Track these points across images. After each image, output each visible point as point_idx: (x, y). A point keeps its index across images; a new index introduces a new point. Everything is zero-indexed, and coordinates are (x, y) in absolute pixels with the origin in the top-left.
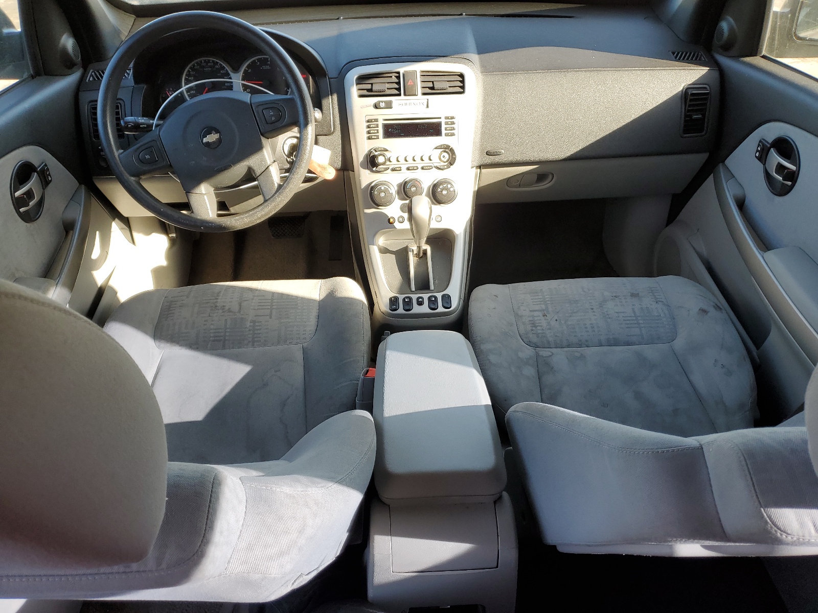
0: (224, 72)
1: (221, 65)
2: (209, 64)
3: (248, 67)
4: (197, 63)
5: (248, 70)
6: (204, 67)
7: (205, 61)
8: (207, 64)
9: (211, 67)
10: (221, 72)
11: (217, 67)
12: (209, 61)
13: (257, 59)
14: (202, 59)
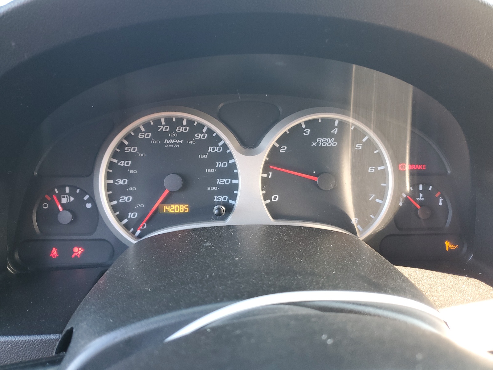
0: (216, 149)
1: (210, 131)
2: (180, 129)
3: (281, 141)
4: (147, 125)
5: (279, 148)
6: (164, 136)
7: (168, 120)
8: (173, 129)
9: (181, 135)
10: (210, 149)
11: (199, 136)
12: (179, 121)
13: (306, 122)
14: (162, 115)
